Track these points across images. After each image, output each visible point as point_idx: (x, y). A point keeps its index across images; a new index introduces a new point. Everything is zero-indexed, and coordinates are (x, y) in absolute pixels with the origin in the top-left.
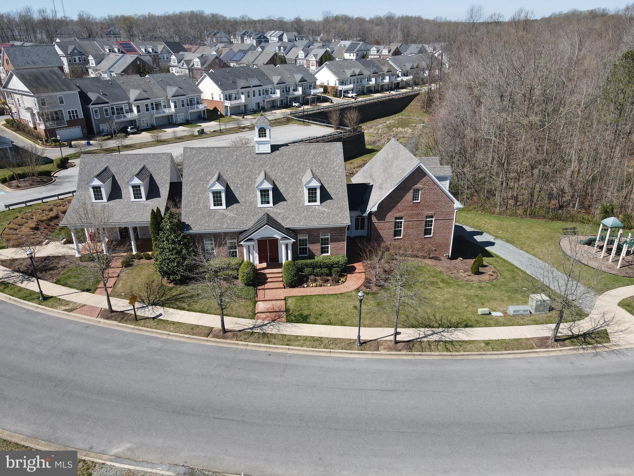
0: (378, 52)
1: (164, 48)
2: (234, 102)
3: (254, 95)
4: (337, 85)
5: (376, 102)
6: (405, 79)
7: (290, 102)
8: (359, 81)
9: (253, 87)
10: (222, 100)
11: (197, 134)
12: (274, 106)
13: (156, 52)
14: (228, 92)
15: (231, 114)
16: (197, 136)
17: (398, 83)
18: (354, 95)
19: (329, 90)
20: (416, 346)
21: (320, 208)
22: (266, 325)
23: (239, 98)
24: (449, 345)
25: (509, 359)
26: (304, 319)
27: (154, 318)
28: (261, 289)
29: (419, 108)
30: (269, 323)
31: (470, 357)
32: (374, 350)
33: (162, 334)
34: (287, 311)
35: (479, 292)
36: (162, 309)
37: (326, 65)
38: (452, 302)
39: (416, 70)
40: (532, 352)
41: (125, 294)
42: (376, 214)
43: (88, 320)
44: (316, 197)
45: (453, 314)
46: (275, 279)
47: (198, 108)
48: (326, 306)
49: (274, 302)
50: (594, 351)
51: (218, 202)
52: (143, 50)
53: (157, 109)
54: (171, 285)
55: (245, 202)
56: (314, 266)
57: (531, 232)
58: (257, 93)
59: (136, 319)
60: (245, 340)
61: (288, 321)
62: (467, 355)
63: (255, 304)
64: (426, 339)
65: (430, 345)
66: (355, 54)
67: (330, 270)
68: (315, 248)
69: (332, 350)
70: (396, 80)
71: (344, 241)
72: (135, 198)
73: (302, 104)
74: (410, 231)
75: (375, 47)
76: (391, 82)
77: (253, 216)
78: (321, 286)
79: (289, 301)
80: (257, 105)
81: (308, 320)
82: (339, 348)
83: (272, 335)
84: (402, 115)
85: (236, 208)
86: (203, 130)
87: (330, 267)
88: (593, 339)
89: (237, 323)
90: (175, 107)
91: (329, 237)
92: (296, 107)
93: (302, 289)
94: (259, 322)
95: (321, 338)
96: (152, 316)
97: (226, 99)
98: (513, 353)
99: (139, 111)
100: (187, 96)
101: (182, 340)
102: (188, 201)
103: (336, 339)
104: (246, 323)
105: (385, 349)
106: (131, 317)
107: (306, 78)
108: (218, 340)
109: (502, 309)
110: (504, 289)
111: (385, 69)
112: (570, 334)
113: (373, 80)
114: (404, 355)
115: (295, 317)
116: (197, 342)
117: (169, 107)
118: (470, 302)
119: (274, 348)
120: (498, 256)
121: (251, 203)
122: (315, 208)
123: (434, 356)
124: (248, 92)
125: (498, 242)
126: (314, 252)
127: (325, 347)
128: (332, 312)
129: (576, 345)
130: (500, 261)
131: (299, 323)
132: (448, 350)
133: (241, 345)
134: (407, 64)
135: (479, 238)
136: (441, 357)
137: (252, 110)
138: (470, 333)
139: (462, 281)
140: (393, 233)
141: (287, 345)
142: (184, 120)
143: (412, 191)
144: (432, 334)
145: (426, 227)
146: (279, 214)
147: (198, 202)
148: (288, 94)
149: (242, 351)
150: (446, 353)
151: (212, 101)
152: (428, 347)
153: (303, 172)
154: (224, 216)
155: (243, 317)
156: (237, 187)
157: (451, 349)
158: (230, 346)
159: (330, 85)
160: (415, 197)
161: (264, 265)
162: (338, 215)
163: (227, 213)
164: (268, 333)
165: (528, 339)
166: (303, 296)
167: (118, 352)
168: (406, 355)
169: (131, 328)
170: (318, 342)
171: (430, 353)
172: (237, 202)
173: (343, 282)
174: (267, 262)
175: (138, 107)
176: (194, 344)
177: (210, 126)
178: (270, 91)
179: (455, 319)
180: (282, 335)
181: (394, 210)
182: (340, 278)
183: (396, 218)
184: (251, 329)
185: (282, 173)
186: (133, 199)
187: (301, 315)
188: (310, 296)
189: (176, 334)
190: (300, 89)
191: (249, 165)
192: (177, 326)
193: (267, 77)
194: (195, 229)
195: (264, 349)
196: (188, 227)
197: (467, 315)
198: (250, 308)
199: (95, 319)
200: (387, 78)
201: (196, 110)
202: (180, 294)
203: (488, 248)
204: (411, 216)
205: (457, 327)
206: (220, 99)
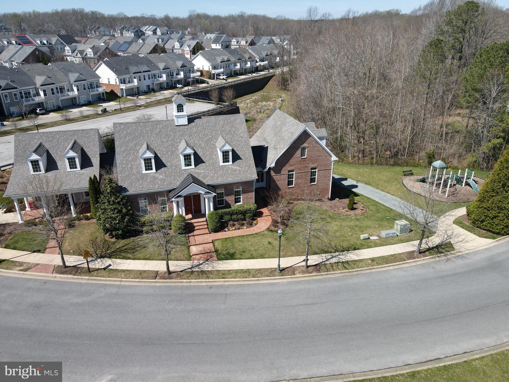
0: (237, 43)
1: (58, 40)
2: (128, 85)
3: (145, 79)
4: (211, 70)
5: (242, 83)
6: (262, 63)
7: (174, 84)
8: (228, 66)
9: (144, 72)
10: (118, 84)
11: (101, 113)
12: (162, 88)
13: (50, 44)
14: (122, 77)
15: (127, 95)
16: (101, 114)
17: (257, 67)
18: (225, 77)
19: (204, 74)
20: (322, 268)
21: (233, 167)
22: (202, 264)
23: (133, 82)
24: (346, 265)
25: (391, 270)
26: (232, 256)
27: (105, 269)
28: (191, 236)
29: (276, 86)
30: (204, 262)
31: (363, 272)
32: (291, 275)
33: (115, 281)
34: (216, 251)
35: (357, 223)
36: (110, 260)
37: (200, 53)
38: (341, 232)
39: (269, 56)
40: (405, 263)
41: (74, 251)
42: (274, 169)
43: (45, 276)
44: (228, 158)
45: (343, 241)
46: (201, 227)
47: (97, 90)
48: (246, 244)
49: (204, 245)
50: (446, 258)
51: (148, 167)
52: (39, 42)
53: (62, 92)
54: (114, 240)
55: (171, 166)
56: (232, 214)
57: (381, 176)
58: (147, 78)
59: (89, 271)
60: (188, 278)
61: (219, 259)
62: (360, 270)
63: (189, 249)
64: (328, 262)
65: (332, 266)
66: (220, 45)
67: (244, 215)
68: (230, 199)
69: (259, 279)
70: (256, 65)
71: (252, 192)
72: (71, 168)
73: (185, 86)
74: (299, 181)
75: (235, 39)
76: (252, 66)
77: (179, 177)
78: (239, 229)
79: (216, 243)
80: (147, 87)
81: (235, 257)
82: (264, 277)
83: (208, 271)
84: (264, 92)
85: (164, 171)
86: (105, 109)
87: (244, 213)
88: (444, 249)
89: (177, 266)
90: (78, 90)
91: (241, 189)
92: (180, 88)
93: (224, 233)
94: (196, 262)
95: (249, 270)
96: (103, 267)
97: (122, 83)
98: (393, 266)
99: (45, 95)
100: (88, 81)
101: (134, 284)
102: (122, 168)
103: (260, 270)
104: (185, 265)
105: (299, 273)
106: (83, 270)
107: (186, 65)
108: (165, 281)
109: (376, 234)
110: (374, 219)
111: (247, 56)
112: (427, 247)
113: (238, 65)
114: (315, 276)
115: (224, 255)
116: (148, 284)
117: (73, 90)
118: (353, 231)
119: (213, 281)
120: (362, 195)
121: (176, 166)
122: (229, 167)
123: (337, 274)
124: (140, 77)
125: (359, 184)
126: (230, 202)
127: (253, 276)
128: (252, 249)
129: (433, 255)
130: (365, 199)
131: (228, 260)
132: (346, 268)
133: (185, 282)
134: (262, 52)
135: (345, 183)
136: (342, 275)
137: (143, 92)
138: (359, 254)
139: (343, 215)
140: (287, 183)
141: (223, 278)
142: (86, 101)
143: (300, 149)
144: (332, 258)
145: (311, 176)
146: (200, 173)
147: (132, 168)
148: (173, 78)
149: (187, 288)
150: (345, 271)
151: (109, 85)
152: (331, 268)
153: (215, 139)
154: (155, 178)
155: (181, 260)
156: (163, 154)
157: (348, 267)
158: (176, 284)
159: (204, 69)
160: (303, 154)
161: (190, 216)
162: (247, 171)
163: (157, 175)
164: (205, 271)
165: (400, 254)
166: (226, 239)
167: (80, 300)
168: (316, 275)
169: (86, 279)
170: (246, 273)
171: (333, 272)
172: (165, 166)
173: (256, 224)
174: (192, 213)
175: (44, 91)
176: (145, 286)
177: (111, 105)
178: (157, 75)
179: (345, 245)
180: (217, 271)
181: (287, 165)
182: (253, 221)
183: (289, 171)
184: (191, 268)
185: (199, 141)
186: (69, 170)
187: (228, 253)
188: (232, 237)
189: (128, 280)
190: (182, 73)
191: (171, 136)
192: (128, 273)
193: (154, 64)
194: (132, 191)
195: (205, 284)
196: (125, 190)
197: (353, 241)
198: (186, 252)
199: (50, 275)
200: (249, 63)
201: (96, 93)
202: (123, 247)
203: (354, 190)
204: (300, 169)
205: (348, 250)
206: (116, 82)
